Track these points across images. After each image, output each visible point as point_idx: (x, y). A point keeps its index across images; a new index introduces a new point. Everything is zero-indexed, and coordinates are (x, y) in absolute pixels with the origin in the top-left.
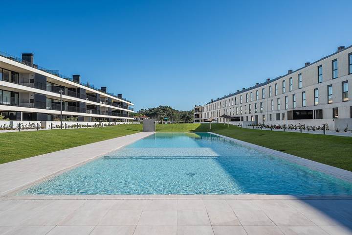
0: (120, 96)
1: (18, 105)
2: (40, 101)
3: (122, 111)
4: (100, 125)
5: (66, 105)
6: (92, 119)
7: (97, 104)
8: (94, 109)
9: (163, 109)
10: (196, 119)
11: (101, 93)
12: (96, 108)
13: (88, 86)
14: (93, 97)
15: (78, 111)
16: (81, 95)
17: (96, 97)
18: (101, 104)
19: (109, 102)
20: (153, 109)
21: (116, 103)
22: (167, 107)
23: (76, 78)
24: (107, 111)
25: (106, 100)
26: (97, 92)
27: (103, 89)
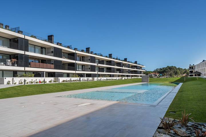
0: (136, 63)
1: (84, 71)
2: (93, 68)
3: (137, 71)
4: (122, 79)
5: (105, 69)
6: (119, 76)
7: (121, 68)
8: (119, 70)
9: (169, 68)
10: (190, 74)
11: (124, 62)
12: (120, 70)
13: (117, 59)
14: (119, 64)
15: (111, 72)
16: (112, 64)
17: (120, 64)
18: (124, 68)
19: (128, 66)
20: (163, 68)
21: (133, 67)
22: (172, 67)
23: (110, 56)
24: (127, 71)
25: (127, 65)
26: (121, 62)
27: (125, 60)
